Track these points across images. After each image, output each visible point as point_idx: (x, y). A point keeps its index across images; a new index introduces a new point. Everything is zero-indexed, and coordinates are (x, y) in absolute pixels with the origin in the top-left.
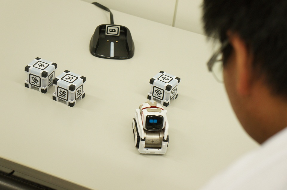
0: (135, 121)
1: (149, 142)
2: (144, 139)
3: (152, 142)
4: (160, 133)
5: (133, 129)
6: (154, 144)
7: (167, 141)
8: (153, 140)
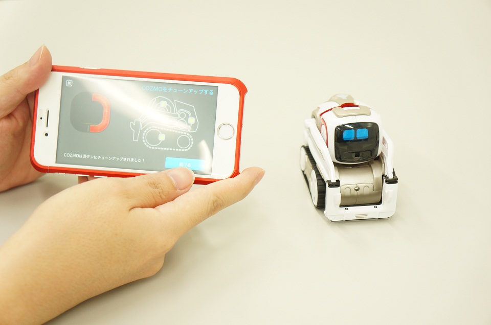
0: (307, 149)
1: (348, 193)
2: (337, 184)
3: (357, 190)
4: (372, 166)
5: (303, 172)
6: (362, 196)
7: (394, 181)
8: (358, 185)
